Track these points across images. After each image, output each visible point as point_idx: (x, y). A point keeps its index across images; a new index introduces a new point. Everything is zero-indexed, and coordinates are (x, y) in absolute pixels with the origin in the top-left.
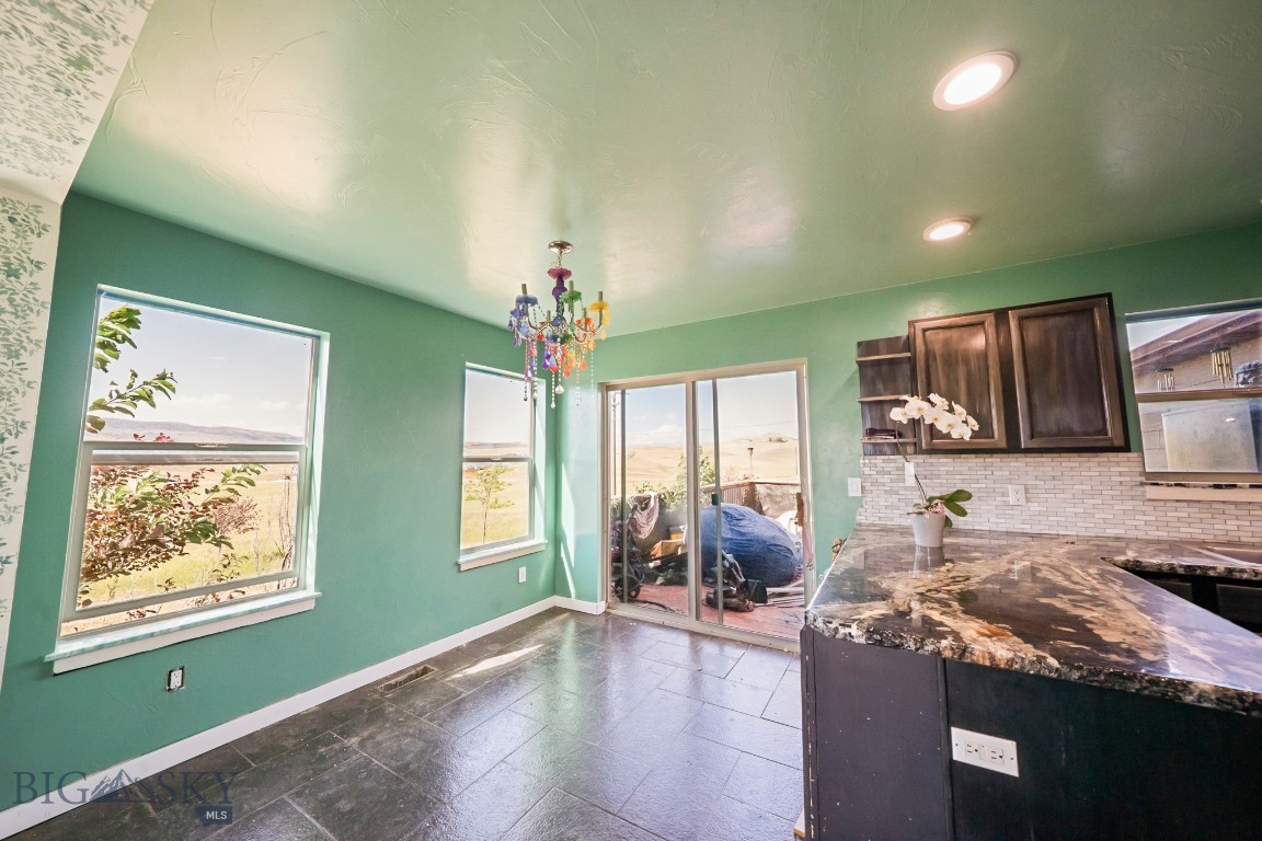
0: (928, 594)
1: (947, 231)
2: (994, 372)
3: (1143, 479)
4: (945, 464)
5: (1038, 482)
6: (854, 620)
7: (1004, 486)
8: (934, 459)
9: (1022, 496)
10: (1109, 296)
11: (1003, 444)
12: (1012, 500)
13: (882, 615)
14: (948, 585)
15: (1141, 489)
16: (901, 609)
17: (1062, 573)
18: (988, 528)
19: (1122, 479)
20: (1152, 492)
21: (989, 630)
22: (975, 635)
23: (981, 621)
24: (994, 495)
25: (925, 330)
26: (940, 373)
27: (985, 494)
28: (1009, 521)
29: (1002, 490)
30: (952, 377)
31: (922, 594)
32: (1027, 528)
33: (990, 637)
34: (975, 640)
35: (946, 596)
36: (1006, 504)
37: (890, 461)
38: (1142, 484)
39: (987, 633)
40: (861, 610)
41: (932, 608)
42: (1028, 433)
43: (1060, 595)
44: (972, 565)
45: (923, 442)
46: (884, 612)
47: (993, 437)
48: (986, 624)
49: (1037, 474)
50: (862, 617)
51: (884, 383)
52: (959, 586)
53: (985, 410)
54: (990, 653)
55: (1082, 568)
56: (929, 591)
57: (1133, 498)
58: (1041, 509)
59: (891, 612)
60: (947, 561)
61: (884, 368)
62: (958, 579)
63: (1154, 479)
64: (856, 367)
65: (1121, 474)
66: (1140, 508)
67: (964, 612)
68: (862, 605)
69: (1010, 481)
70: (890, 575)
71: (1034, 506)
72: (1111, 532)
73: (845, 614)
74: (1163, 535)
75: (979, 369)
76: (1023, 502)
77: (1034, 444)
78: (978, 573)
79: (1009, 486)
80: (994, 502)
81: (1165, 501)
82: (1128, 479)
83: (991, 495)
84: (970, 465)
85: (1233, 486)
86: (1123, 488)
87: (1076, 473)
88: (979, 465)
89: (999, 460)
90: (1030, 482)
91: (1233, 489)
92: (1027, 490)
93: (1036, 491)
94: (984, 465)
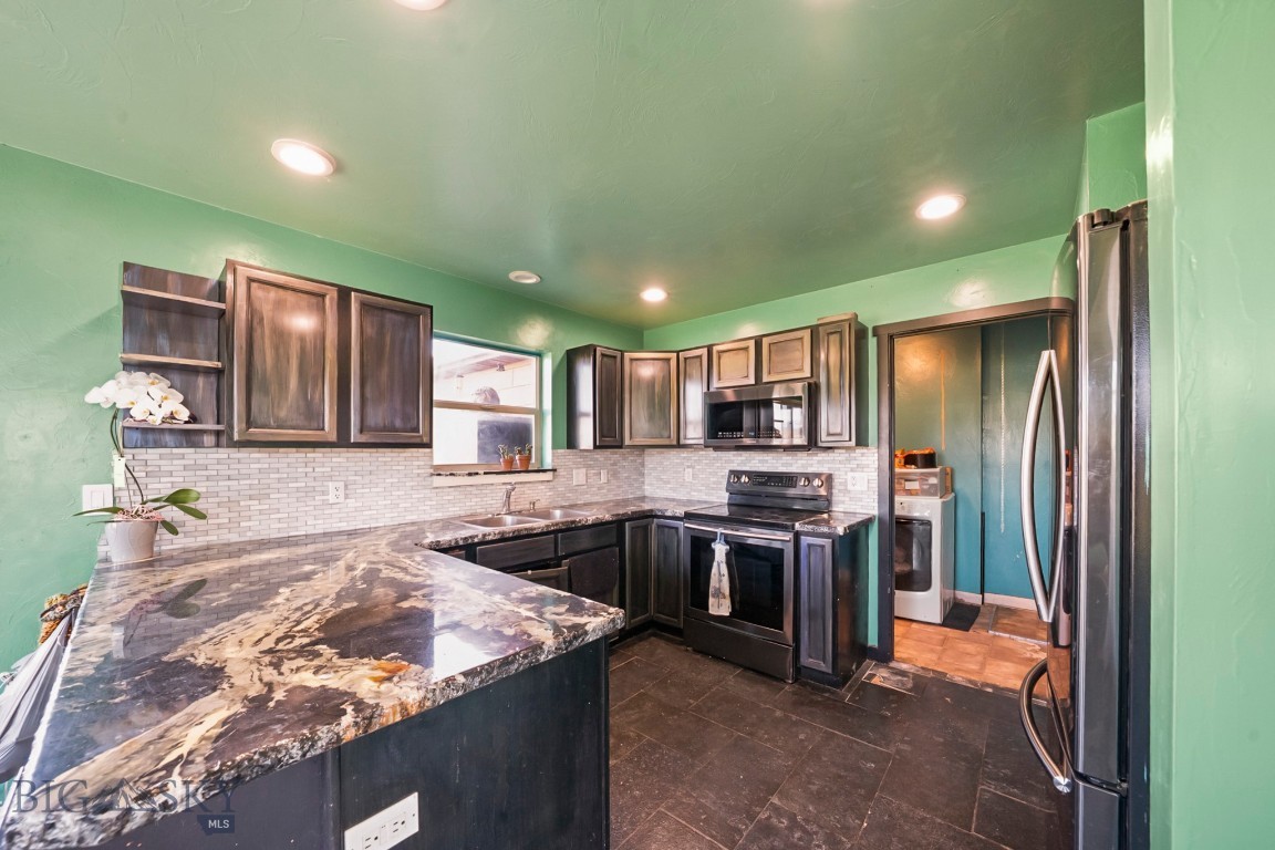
0: (281, 646)
1: (302, 159)
2: (331, 355)
3: (432, 471)
4: (258, 461)
5: (357, 478)
6: (169, 767)
7: (325, 483)
8: (244, 454)
9: (341, 493)
10: (431, 307)
11: (333, 437)
12: (331, 498)
13: (224, 723)
14: (298, 622)
15: (430, 479)
16: (252, 693)
17: (400, 568)
18: (304, 533)
19: (419, 471)
20: (438, 481)
21: (384, 670)
22: (374, 686)
23: (366, 660)
24: (314, 494)
25: (251, 280)
26: (267, 341)
27: (303, 494)
28: (327, 521)
29: (323, 489)
30: (281, 351)
31: (270, 651)
32: (344, 526)
33: (389, 679)
34: (378, 694)
35: (306, 640)
36: (326, 503)
37: (172, 457)
38: (432, 475)
39: (385, 674)
40: (175, 733)
41: (298, 669)
42: (358, 427)
43: (414, 593)
44: (311, 582)
45: (236, 430)
46: (224, 714)
47: (323, 429)
48: (374, 662)
49: (356, 469)
50: (184, 750)
51: (171, 339)
52: (315, 618)
53: (317, 396)
54: (402, 704)
55: (409, 558)
56: (279, 641)
57: (425, 487)
58: (358, 504)
59: (238, 708)
60: (279, 585)
61: (174, 318)
62: (307, 609)
63: (439, 471)
64: (118, 301)
65: (419, 467)
66: (429, 495)
67: (342, 655)
68: (174, 719)
69: (331, 478)
70: (204, 637)
71: (351, 503)
72: (410, 518)
73: (141, 764)
74: (439, 515)
75: (315, 348)
76: (341, 499)
77: (363, 439)
78: (323, 593)
79: (330, 484)
80: (313, 503)
81: (443, 488)
82: (423, 471)
83: (310, 494)
84: (288, 460)
85: (477, 474)
86: (419, 479)
87: (389, 468)
88: (300, 460)
89: (321, 455)
90: (350, 478)
91: (477, 476)
92: (346, 486)
93: (355, 487)
94: (306, 460)
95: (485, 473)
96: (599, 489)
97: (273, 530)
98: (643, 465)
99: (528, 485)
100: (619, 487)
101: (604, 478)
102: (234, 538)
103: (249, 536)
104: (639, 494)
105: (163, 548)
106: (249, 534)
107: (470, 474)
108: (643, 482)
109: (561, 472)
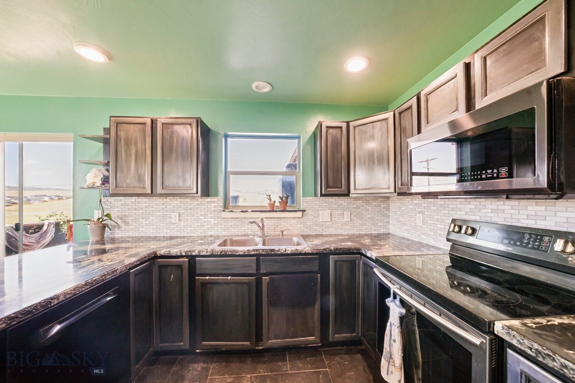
2: (148, 152)
4: (121, 201)
5: (185, 211)
9: (177, 218)
11: (149, 191)
12: (173, 220)
15: (220, 213)
18: (162, 235)
19: (215, 209)
20: (225, 215)
24: (166, 218)
25: (117, 123)
27: (162, 218)
28: (171, 231)
29: (170, 216)
32: (179, 234)
36: (171, 223)
38: (221, 211)
42: (161, 186)
45: (111, 189)
47: (145, 188)
49: (184, 207)
58: (185, 224)
65: (214, 207)
66: (220, 222)
69: (173, 211)
71: (182, 223)
75: (142, 149)
76: (177, 221)
77: (162, 192)
79: (172, 213)
80: (166, 222)
81: (228, 218)
82: (217, 209)
83: (164, 218)
84: (156, 202)
85: (247, 211)
86: (215, 213)
87: (200, 207)
88: (160, 202)
89: (169, 200)
90: (182, 211)
91: (247, 213)
92: (179, 215)
93: (184, 215)
94: (163, 202)
95: (252, 211)
96: (342, 225)
97: (151, 233)
98: (388, 209)
99: (283, 220)
100: (362, 225)
101: (347, 218)
102: (137, 235)
103: (142, 234)
104: (382, 231)
105: (116, 236)
106: (142, 233)
107: (242, 212)
108: (388, 222)
109: (309, 212)
